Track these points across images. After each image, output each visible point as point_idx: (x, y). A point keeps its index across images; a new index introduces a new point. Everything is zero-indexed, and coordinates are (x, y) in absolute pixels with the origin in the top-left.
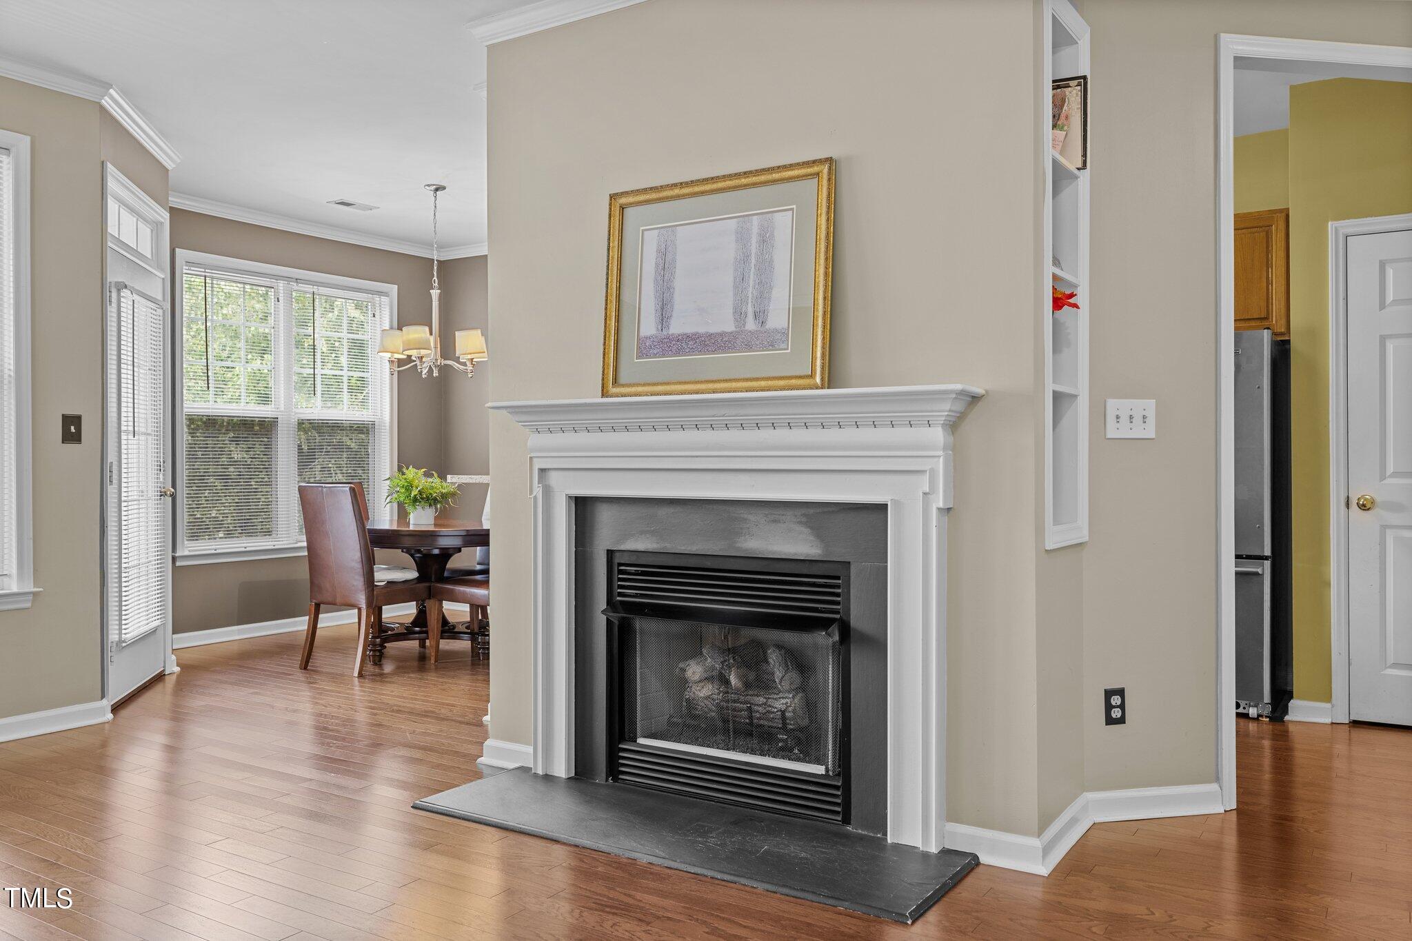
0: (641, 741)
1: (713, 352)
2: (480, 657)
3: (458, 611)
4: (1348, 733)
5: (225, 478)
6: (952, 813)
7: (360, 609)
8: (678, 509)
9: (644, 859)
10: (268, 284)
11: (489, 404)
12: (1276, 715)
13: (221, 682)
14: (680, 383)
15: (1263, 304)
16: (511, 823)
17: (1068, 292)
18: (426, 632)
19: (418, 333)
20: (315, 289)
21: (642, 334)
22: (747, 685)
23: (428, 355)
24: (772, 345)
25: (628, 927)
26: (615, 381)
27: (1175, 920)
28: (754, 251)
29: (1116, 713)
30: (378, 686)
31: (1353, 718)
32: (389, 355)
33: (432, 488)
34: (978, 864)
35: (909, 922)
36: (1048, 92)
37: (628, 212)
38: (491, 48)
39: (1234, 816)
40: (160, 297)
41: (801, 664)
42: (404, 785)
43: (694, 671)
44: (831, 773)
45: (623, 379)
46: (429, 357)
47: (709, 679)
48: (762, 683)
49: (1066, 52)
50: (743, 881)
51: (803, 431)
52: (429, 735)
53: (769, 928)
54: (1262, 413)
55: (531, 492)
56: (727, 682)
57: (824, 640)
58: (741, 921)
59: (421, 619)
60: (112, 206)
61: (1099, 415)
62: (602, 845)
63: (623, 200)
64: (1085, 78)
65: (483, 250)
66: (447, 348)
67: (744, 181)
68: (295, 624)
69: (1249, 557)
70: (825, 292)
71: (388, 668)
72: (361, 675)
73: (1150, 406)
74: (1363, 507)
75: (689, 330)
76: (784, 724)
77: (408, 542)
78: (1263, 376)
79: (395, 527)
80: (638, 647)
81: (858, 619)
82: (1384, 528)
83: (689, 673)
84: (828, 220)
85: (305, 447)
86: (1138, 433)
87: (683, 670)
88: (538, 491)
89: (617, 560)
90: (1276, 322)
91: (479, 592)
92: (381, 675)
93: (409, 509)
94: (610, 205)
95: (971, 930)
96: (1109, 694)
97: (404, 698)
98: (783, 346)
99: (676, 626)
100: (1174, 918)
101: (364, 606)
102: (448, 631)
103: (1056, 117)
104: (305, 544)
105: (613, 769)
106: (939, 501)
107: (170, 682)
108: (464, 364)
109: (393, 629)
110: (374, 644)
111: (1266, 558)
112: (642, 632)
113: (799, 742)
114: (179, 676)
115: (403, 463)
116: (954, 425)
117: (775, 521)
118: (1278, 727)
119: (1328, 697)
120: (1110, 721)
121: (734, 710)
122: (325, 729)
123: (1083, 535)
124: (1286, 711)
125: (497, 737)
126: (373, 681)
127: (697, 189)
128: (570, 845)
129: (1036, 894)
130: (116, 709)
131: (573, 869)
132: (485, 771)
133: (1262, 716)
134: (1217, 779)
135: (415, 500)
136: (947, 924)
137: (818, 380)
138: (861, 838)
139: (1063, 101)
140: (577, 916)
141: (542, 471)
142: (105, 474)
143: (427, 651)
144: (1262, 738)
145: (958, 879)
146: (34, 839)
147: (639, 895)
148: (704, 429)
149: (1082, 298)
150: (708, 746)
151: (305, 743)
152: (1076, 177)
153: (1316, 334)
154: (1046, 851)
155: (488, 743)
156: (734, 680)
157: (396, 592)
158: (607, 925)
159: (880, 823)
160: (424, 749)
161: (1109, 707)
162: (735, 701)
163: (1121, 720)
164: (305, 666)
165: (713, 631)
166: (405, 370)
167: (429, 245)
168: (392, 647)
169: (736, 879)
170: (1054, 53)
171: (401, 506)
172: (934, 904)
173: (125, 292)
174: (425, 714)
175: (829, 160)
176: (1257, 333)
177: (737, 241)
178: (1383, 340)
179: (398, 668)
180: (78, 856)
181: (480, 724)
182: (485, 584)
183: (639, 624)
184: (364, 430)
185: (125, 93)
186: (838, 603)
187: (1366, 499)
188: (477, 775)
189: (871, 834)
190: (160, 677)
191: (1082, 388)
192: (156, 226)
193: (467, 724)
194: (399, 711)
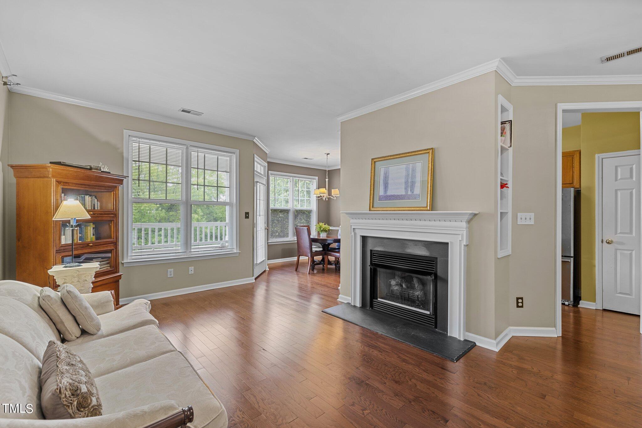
0: (379, 299)
1: (399, 200)
2: (337, 270)
3: (332, 259)
4: (602, 313)
5: (278, 221)
6: (468, 328)
7: (309, 258)
8: (389, 240)
9: (380, 333)
10: (288, 178)
11: (341, 212)
12: (575, 304)
13: (278, 273)
14: (390, 208)
15: (571, 179)
16: (346, 319)
17: (505, 183)
18: (324, 263)
19: (323, 190)
20: (299, 179)
21: (380, 195)
22: (408, 287)
23: (325, 195)
24: (415, 198)
25: (376, 352)
26: (373, 207)
27: (541, 372)
28: (410, 173)
29: (520, 304)
30: (313, 276)
31: (604, 308)
32: (316, 195)
33: (326, 228)
34: (476, 345)
35: (455, 362)
36: (499, 126)
37: (376, 163)
38: (341, 122)
39: (561, 339)
40: (265, 184)
41: (423, 284)
42: (319, 305)
43: (393, 282)
44: (431, 314)
45: (375, 206)
46: (326, 196)
47: (397, 285)
48: (412, 287)
49: (505, 114)
50: (407, 343)
51: (424, 222)
52: (325, 291)
53: (414, 358)
54: (571, 213)
55: (351, 234)
56: (402, 286)
57: (430, 278)
58: (406, 354)
59: (323, 260)
60: (256, 163)
61: (515, 217)
62: (369, 328)
63: (375, 160)
64: (511, 121)
65: (339, 167)
66: (330, 194)
67: (408, 155)
68: (294, 259)
69: (565, 256)
70: (431, 184)
71: (315, 272)
72: (309, 273)
73: (532, 215)
74: (608, 243)
75: (393, 194)
76: (418, 299)
77: (320, 241)
78: (571, 202)
79: (317, 238)
80: (378, 275)
81: (439, 273)
82: (616, 250)
83: (392, 283)
84: (432, 165)
85: (296, 214)
86: (528, 223)
87: (390, 282)
88: (353, 234)
89: (373, 252)
90: (576, 184)
91: (337, 254)
92: (314, 274)
93: (321, 233)
94: (372, 161)
95: (474, 366)
96: (518, 299)
97: (319, 280)
98: (418, 199)
99: (388, 271)
100: (541, 371)
101: (310, 257)
102: (330, 263)
103: (502, 133)
104: (296, 240)
105: (372, 306)
106: (464, 243)
107: (267, 272)
108: (334, 197)
109: (316, 262)
110: (312, 266)
111: (572, 257)
112: (379, 271)
113: (422, 304)
114: (269, 271)
115: (319, 221)
116: (469, 222)
117: (416, 245)
118: (576, 309)
119: (595, 301)
120: (518, 306)
121: (404, 294)
122: (301, 288)
123: (510, 252)
124: (579, 304)
125: (342, 294)
126: (312, 275)
127: (395, 157)
128: (361, 326)
129: (494, 356)
130: (256, 279)
131: (361, 333)
132: (339, 303)
133: (570, 305)
134: (555, 326)
135: (322, 231)
136: (466, 363)
137: (428, 208)
138: (440, 333)
139: (504, 129)
140: (363, 347)
141: (354, 229)
142: (254, 225)
143: (324, 267)
144: (570, 312)
145: (470, 349)
146: (239, 312)
147: (379, 343)
148: (397, 220)
149: (510, 185)
150: (397, 303)
151: (296, 291)
152: (508, 149)
153: (591, 189)
154: (497, 344)
155: (340, 295)
156: (404, 286)
157: (317, 253)
158: (371, 351)
159: (446, 330)
160: (324, 295)
161: (518, 303)
162: (404, 291)
163: (522, 307)
164: (296, 270)
165: (398, 273)
166: (320, 199)
167: (326, 167)
168: (316, 267)
169: (405, 342)
170: (501, 114)
171: (318, 232)
172: (462, 357)
173: (258, 183)
174: (324, 285)
175: (432, 149)
176: (569, 189)
177: (406, 171)
178: (616, 191)
179: (318, 272)
180: (248, 317)
181: (338, 289)
182: (339, 252)
183: (378, 269)
184: (310, 212)
185: (258, 138)
186: (434, 268)
187: (609, 241)
188: (337, 304)
189: (443, 332)
190: (265, 271)
191: (510, 211)
192: (265, 167)
193: (335, 289)
194: (318, 284)
